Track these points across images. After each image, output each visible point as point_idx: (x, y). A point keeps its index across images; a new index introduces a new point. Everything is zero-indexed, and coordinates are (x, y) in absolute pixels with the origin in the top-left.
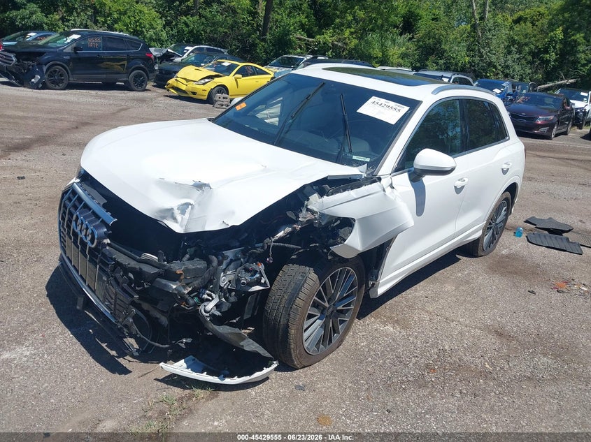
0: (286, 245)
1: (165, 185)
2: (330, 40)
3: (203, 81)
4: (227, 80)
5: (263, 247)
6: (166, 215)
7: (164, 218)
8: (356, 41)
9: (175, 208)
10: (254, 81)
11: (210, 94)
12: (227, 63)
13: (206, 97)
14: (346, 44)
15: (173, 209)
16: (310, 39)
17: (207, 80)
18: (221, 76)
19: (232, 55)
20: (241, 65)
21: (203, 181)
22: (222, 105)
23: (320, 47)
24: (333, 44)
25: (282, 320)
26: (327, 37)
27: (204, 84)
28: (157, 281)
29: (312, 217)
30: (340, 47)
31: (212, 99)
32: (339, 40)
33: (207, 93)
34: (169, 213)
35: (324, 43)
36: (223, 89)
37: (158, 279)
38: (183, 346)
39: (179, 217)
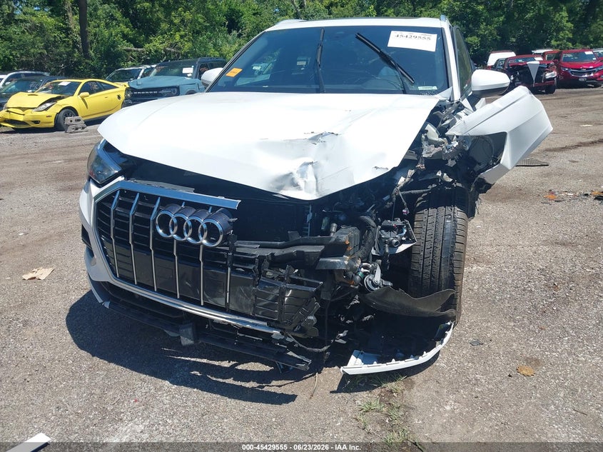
0: (412, 192)
1: (270, 146)
2: (161, 47)
3: (44, 107)
4: (73, 101)
5: (390, 200)
6: (282, 184)
7: (281, 188)
8: (190, 44)
9: (295, 172)
10: (104, 97)
11: (56, 119)
12: (65, 82)
13: (53, 124)
14: (180, 49)
15: (291, 173)
16: (139, 49)
17: (48, 105)
18: (63, 98)
19: (68, 73)
20: (83, 81)
21: (318, 132)
22: (77, 129)
23: (152, 56)
24: (165, 50)
25: (443, 274)
26: (157, 44)
27: (46, 109)
28: (323, 262)
29: (439, 149)
30: (174, 53)
31: (60, 124)
32: (171, 46)
33: (52, 119)
34: (289, 180)
35: (156, 51)
36: (70, 111)
37: (321, 260)
38: (341, 341)
39: (301, 183)
